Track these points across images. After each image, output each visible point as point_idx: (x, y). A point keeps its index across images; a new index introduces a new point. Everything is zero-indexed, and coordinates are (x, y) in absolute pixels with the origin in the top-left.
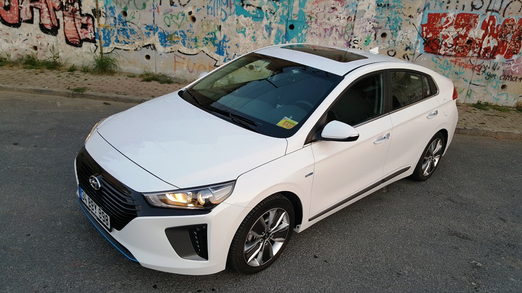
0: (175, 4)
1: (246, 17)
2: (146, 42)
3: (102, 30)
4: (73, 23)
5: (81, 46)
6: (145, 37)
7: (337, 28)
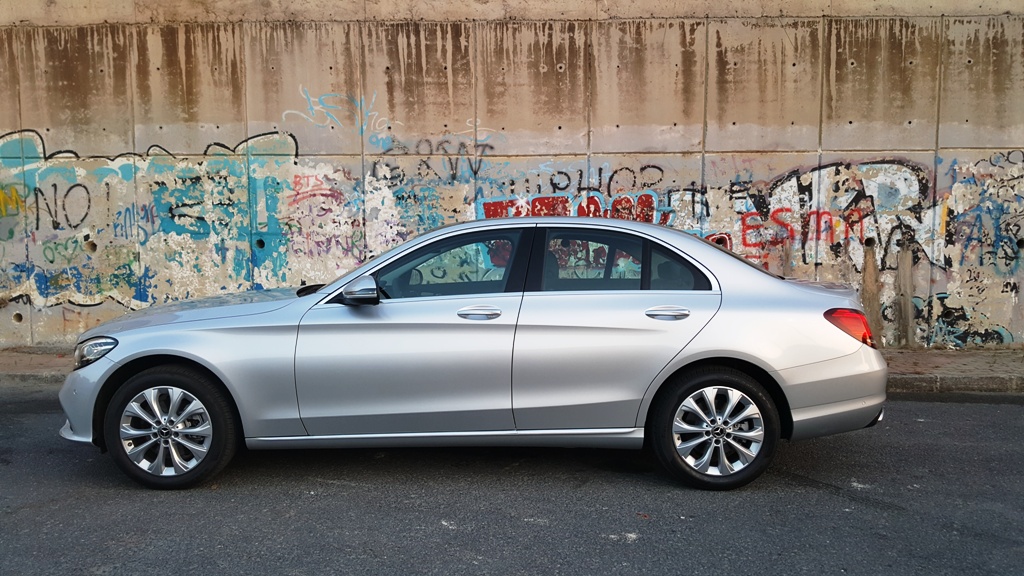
0: (60, 226)
1: (179, 234)
2: (15, 292)
6: (13, 285)
7: (339, 239)
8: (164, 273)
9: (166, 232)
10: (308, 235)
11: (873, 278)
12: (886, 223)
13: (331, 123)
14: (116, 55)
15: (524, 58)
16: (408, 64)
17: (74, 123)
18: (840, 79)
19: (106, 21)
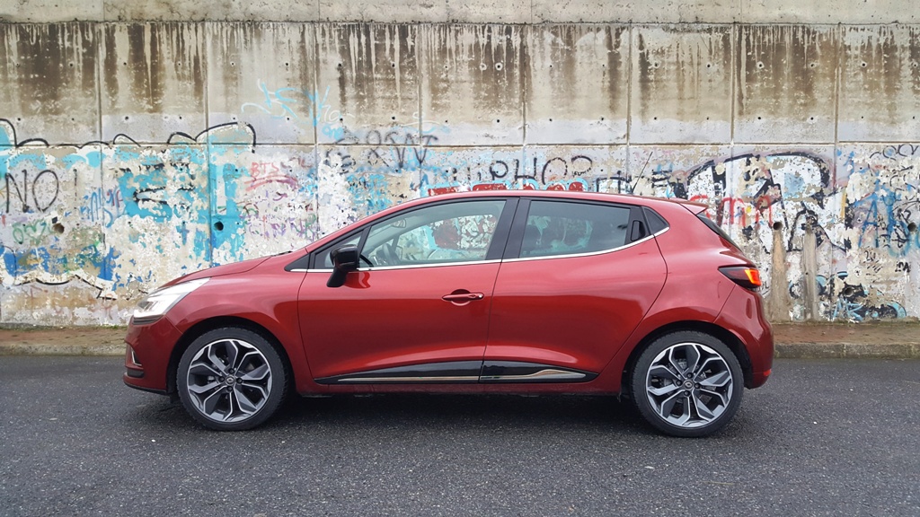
0: (30, 209)
1: (142, 217)
7: (293, 222)
8: (127, 254)
9: (131, 215)
10: (265, 218)
11: (781, 258)
12: (792, 209)
13: (287, 114)
14: (85, 50)
15: (465, 57)
16: (359, 62)
17: (44, 112)
18: (750, 79)
19: (76, 20)
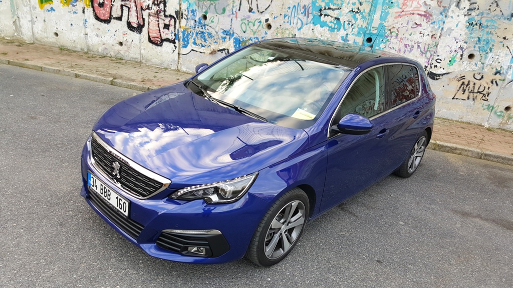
0: (253, 11)
1: (322, 27)
2: (221, 46)
3: (182, 32)
4: (157, 23)
5: (161, 46)
6: (221, 41)
7: (420, 45)
9: (315, 24)
10: (401, 39)
